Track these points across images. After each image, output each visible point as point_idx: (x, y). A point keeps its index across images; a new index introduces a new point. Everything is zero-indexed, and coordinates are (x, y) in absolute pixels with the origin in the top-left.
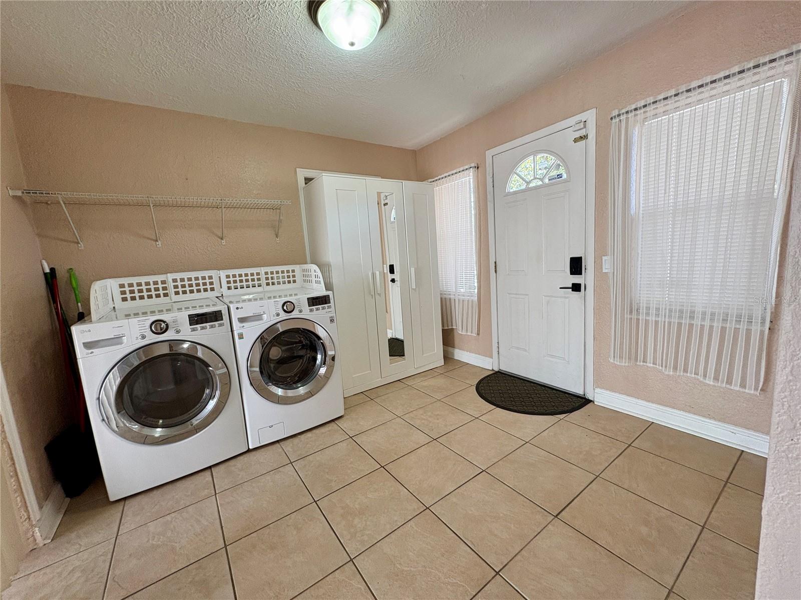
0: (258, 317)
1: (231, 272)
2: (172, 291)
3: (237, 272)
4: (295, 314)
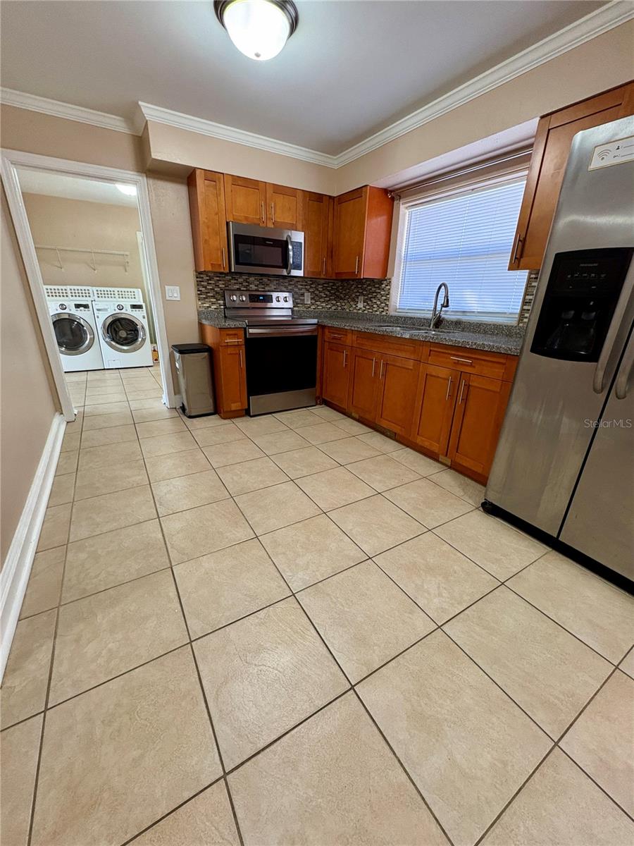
0: (106, 310)
1: (99, 289)
2: (69, 295)
3: (102, 289)
4: (123, 311)
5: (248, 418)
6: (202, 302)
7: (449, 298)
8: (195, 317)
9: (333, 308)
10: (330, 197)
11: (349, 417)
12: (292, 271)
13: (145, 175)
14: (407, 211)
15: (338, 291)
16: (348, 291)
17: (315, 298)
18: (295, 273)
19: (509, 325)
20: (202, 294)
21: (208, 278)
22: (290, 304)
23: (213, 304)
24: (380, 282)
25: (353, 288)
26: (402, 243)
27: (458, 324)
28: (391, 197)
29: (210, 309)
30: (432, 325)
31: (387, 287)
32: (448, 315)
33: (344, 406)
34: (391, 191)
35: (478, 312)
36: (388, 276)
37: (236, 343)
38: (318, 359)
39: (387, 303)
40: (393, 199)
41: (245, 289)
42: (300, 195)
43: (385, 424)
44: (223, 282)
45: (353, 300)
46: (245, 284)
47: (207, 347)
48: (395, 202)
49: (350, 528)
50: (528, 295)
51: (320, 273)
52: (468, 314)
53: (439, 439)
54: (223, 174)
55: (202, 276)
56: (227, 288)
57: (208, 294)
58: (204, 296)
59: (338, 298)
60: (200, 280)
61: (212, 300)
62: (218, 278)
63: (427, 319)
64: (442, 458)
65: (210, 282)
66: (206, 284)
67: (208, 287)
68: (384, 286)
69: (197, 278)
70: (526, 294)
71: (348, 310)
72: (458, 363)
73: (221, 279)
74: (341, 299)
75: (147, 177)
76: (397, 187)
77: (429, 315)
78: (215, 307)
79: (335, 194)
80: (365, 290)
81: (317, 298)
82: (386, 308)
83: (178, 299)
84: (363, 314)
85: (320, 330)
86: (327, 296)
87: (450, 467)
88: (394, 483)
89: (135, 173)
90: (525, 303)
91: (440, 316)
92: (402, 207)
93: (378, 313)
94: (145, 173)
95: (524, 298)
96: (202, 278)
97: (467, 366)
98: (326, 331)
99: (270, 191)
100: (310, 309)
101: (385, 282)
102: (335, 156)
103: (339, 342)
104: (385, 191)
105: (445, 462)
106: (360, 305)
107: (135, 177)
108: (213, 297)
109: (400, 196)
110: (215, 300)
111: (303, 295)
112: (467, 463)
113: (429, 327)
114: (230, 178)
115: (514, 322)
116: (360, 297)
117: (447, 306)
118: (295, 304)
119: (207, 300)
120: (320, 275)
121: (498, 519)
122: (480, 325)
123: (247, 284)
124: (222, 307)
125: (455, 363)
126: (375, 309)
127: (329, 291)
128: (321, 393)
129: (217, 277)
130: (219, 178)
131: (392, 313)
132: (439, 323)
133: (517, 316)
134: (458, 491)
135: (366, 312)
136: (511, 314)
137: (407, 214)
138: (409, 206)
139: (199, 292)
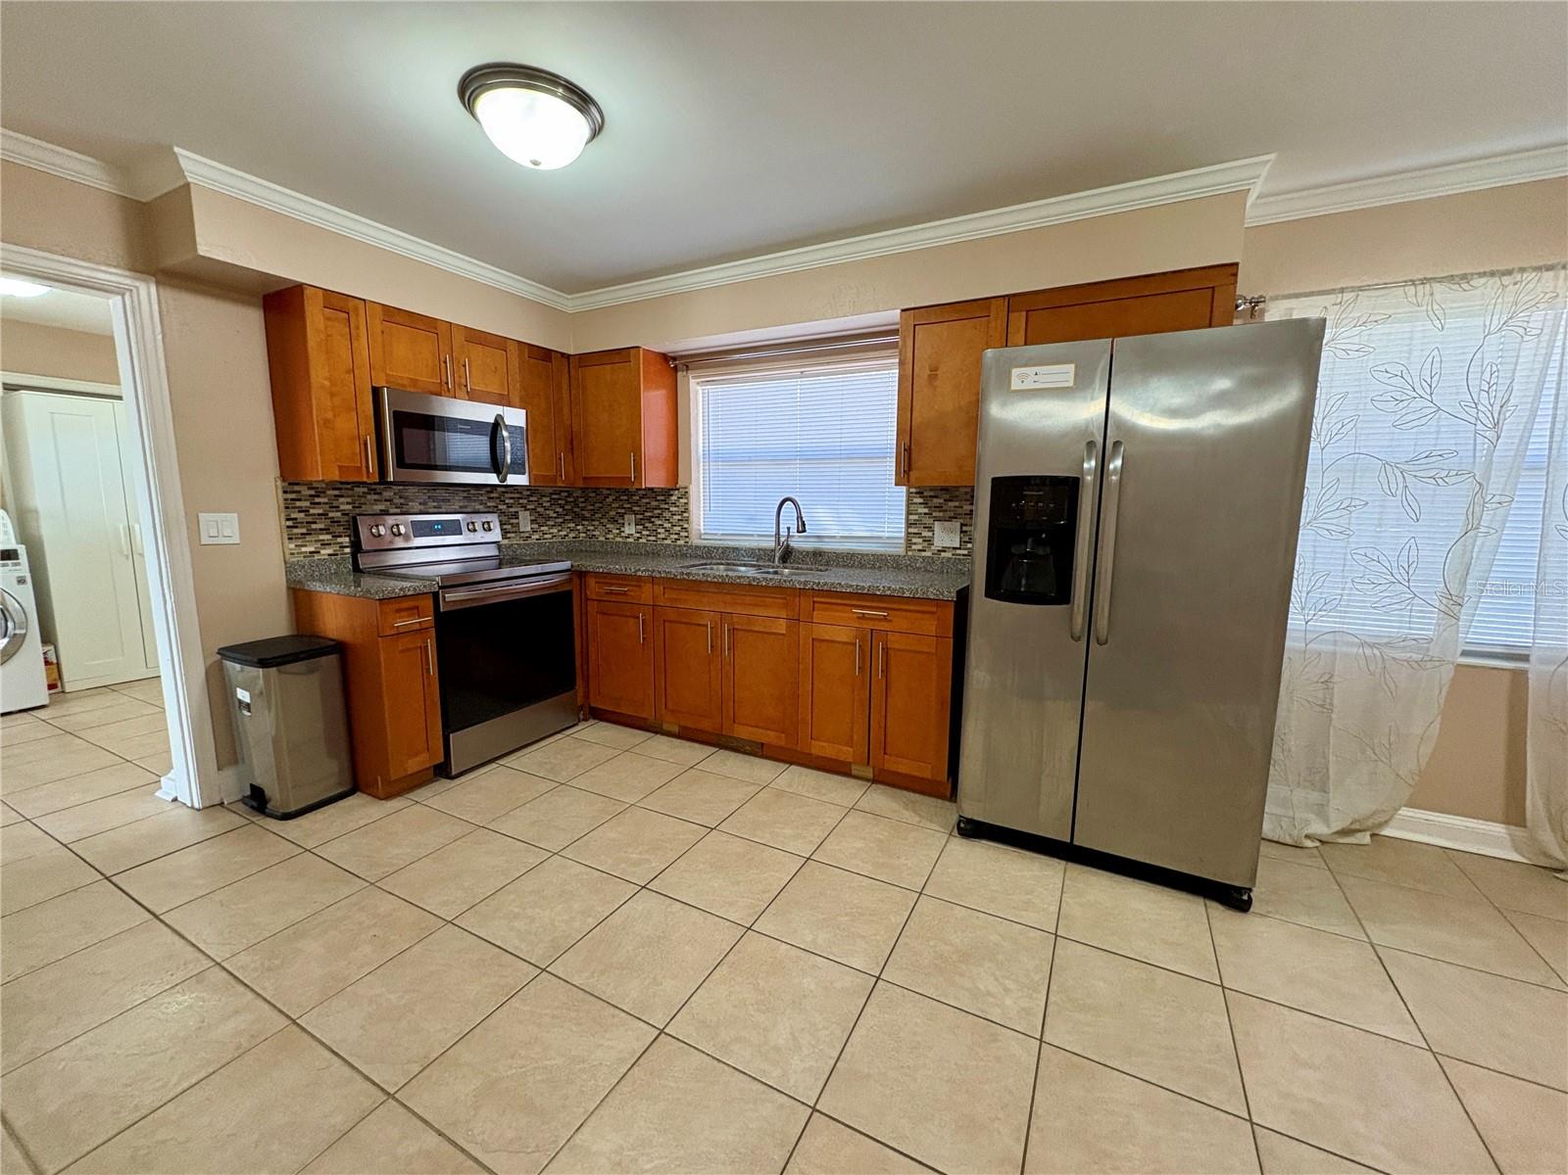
5: (443, 784)
6: (299, 542)
7: (804, 519)
8: (278, 580)
9: (572, 535)
10: (563, 354)
11: (656, 733)
12: (509, 476)
13: (154, 279)
14: (699, 388)
15: (577, 506)
16: (597, 505)
17: (539, 520)
18: (513, 479)
19: (894, 554)
20: (296, 527)
21: (313, 492)
22: (496, 535)
23: (325, 545)
24: (667, 493)
25: (610, 499)
26: (697, 433)
27: (817, 554)
28: (673, 366)
29: (317, 557)
30: (777, 559)
31: (683, 501)
32: (798, 543)
33: (648, 714)
34: (674, 359)
35: (842, 537)
36: (681, 483)
37: (418, 627)
38: (576, 632)
39: (686, 526)
40: (676, 369)
41: (398, 511)
42: (513, 349)
43: (743, 732)
44: (349, 500)
45: (613, 521)
46: (397, 501)
47: (332, 643)
48: (679, 374)
49: (809, 938)
50: (911, 514)
51: (554, 479)
52: (827, 540)
53: (852, 737)
54: (364, 300)
55: (296, 488)
56: (357, 511)
57: (314, 526)
58: (304, 531)
59: (579, 518)
60: (293, 496)
61: (321, 537)
62: (337, 492)
63: (764, 550)
64: (856, 770)
65: (317, 500)
66: (308, 504)
67: (312, 511)
68: (674, 498)
69: (285, 492)
70: (908, 513)
71: (602, 539)
72: (863, 617)
73: (343, 492)
74: (584, 518)
75: (158, 283)
76: (683, 353)
77: (770, 544)
78: (330, 551)
79: (571, 352)
80: (636, 503)
81: (540, 520)
82: (684, 534)
83: (236, 540)
84: (637, 545)
85: (576, 581)
86: (559, 515)
87: (874, 781)
88: (817, 834)
89: (127, 273)
90: (909, 525)
91: (788, 546)
92: (693, 382)
93: (668, 542)
94: (154, 275)
95: (907, 519)
96: (299, 492)
97: (880, 620)
98: (592, 582)
99: (458, 339)
100: (530, 541)
101: (676, 492)
102: (569, 294)
103: (622, 599)
104: (665, 358)
105: (861, 774)
106: (630, 529)
107: (128, 281)
108: (326, 530)
109: (687, 366)
110: (329, 537)
111: (516, 516)
112: (904, 767)
113: (774, 562)
114: (380, 309)
115: (901, 551)
116: (626, 516)
117: (804, 531)
118: (505, 533)
119: (308, 538)
120: (556, 482)
121: (984, 842)
122: (853, 555)
123: (402, 501)
124: (348, 550)
125: (859, 618)
126: (663, 536)
127: (561, 506)
128: (587, 696)
129: (334, 489)
130: (356, 309)
131: (695, 541)
132: (788, 555)
133: (903, 541)
134: (908, 815)
135: (644, 541)
136: (888, 538)
137: (702, 394)
138: (703, 382)
139: (290, 523)
